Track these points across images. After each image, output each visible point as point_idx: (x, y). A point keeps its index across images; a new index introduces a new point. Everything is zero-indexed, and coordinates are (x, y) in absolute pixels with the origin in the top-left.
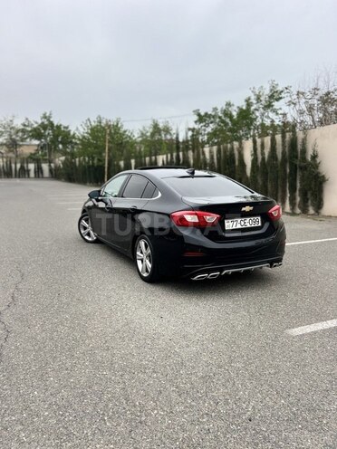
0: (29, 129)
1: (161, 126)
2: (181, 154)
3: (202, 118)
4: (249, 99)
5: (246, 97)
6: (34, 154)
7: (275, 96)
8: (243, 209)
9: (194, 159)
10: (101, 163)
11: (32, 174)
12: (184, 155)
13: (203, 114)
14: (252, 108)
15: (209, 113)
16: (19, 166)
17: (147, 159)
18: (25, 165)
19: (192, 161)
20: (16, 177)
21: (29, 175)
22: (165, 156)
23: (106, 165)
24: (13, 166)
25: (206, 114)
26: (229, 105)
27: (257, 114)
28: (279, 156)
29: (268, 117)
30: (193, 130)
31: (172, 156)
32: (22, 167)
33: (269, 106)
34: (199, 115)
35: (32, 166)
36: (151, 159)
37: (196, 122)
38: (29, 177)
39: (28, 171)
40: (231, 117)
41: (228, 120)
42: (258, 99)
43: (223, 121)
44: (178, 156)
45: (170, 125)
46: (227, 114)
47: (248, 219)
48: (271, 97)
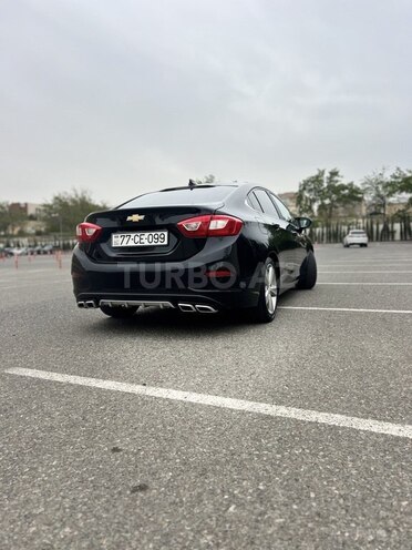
0: (400, 180)
6: (403, 211)
8: (129, 218)
11: (397, 236)
16: (381, 227)
18: (390, 226)
20: (377, 240)
21: (393, 237)
24: (375, 227)
32: (386, 228)
35: (397, 227)
38: (393, 240)
39: (393, 232)
47: (147, 234)
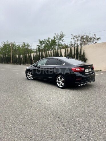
1: (26, 44)
2: (40, 53)
3: (41, 42)
4: (55, 37)
5: (54, 36)
7: (62, 36)
9: (45, 55)
10: (9, 56)
12: (41, 53)
13: (41, 41)
14: (55, 40)
15: (43, 41)
17: (27, 55)
19: (44, 55)
22: (34, 54)
23: (11, 57)
25: (42, 41)
26: (49, 38)
27: (57, 41)
28: (73, 53)
29: (60, 42)
30: (38, 46)
31: (37, 54)
33: (60, 39)
34: (40, 41)
36: (29, 55)
37: (39, 43)
40: (49, 42)
41: (49, 43)
42: (57, 37)
43: (47, 43)
44: (39, 54)
45: (29, 44)
46: (48, 41)
47: (89, 69)
48: (61, 36)
